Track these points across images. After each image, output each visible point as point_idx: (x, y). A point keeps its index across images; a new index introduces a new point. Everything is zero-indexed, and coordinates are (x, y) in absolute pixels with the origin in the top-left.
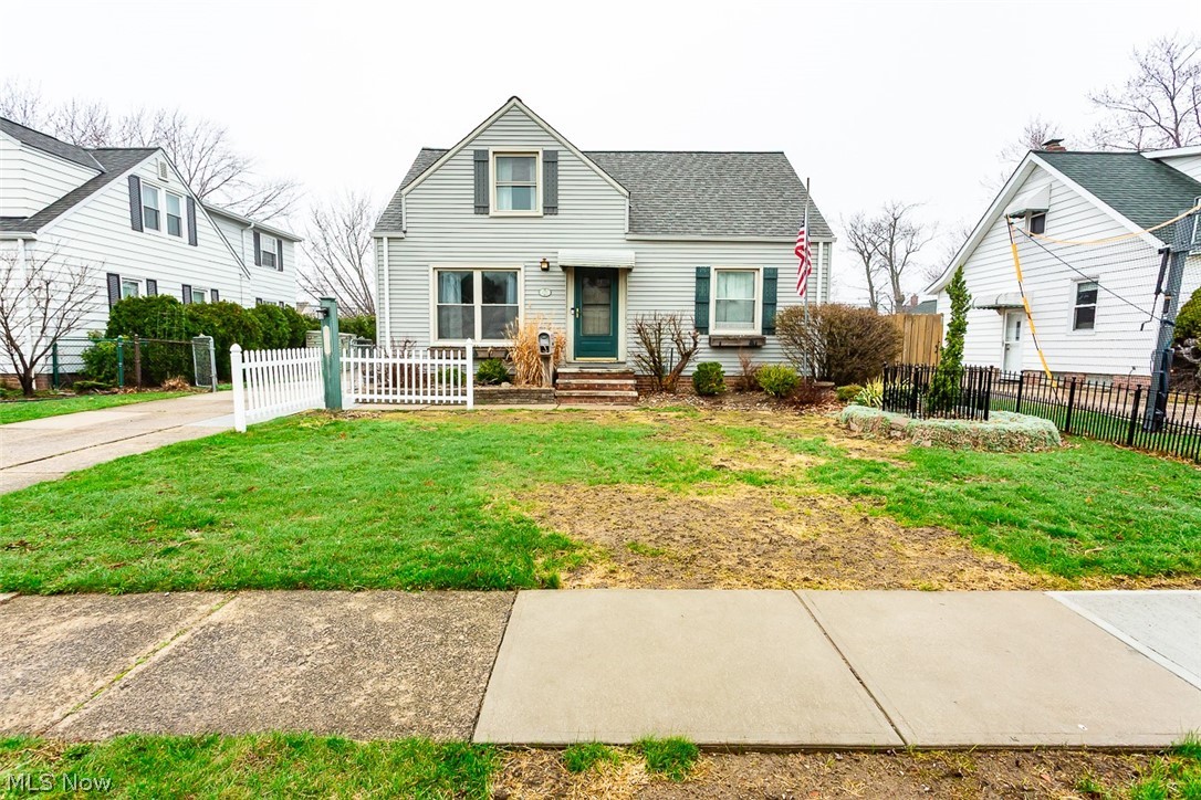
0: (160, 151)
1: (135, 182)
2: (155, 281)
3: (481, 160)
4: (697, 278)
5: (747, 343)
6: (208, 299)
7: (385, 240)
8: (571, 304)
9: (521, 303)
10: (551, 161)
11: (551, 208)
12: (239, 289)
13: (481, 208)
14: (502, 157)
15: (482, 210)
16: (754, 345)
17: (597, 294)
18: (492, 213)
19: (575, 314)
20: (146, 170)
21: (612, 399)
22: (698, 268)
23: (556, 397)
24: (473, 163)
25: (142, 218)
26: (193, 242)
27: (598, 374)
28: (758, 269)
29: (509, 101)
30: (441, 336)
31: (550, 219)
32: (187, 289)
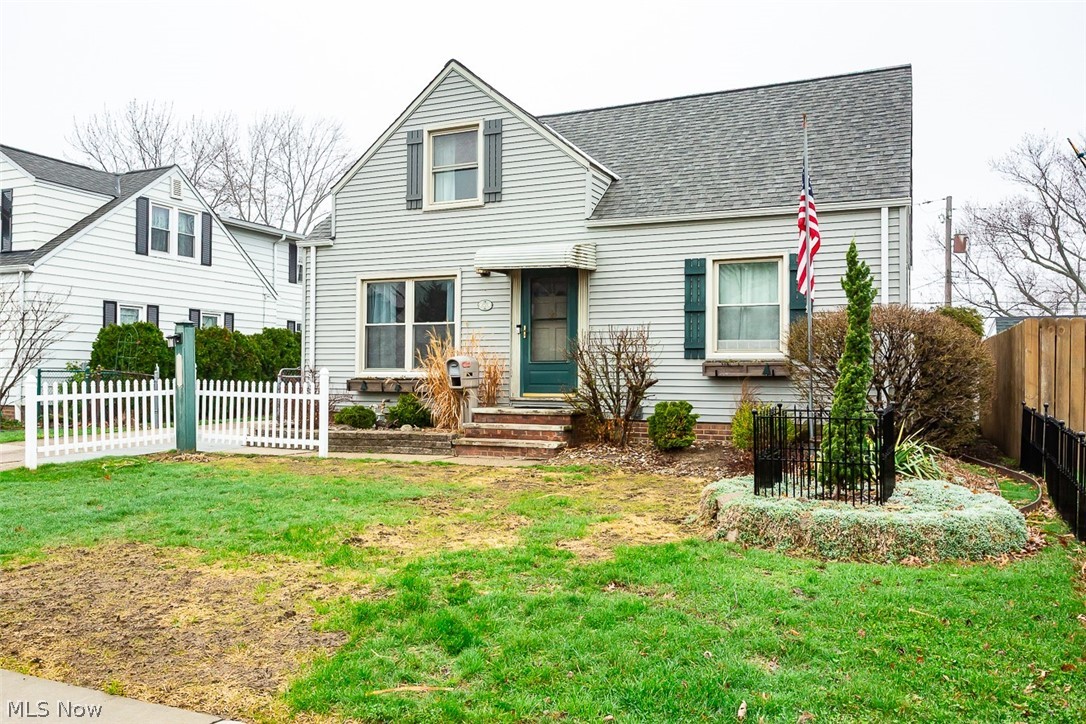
0: (176, 168)
1: (143, 203)
2: (157, 307)
3: (414, 145)
4: (686, 275)
5: (759, 372)
6: (221, 323)
7: (314, 249)
8: (517, 320)
9: (457, 322)
10: (494, 133)
11: (493, 195)
12: (261, 311)
13: (414, 202)
14: (439, 136)
15: (414, 205)
16: (770, 375)
17: (547, 306)
18: (426, 206)
19: (521, 333)
20: (157, 192)
21: (524, 451)
22: (686, 261)
23: (453, 446)
24: (406, 147)
25: (149, 239)
26: (207, 261)
28: (782, 257)
29: (446, 66)
30: (368, 365)
31: (493, 208)
32: (194, 314)
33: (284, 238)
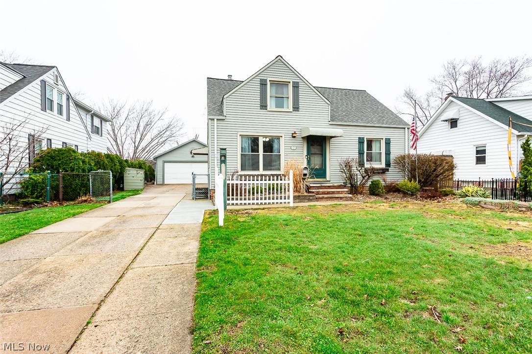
0: (55, 68)
1: (44, 83)
2: (50, 140)
3: (263, 84)
4: (359, 142)
5: (381, 171)
6: (73, 148)
7: (215, 120)
8: (305, 153)
9: (282, 153)
10: (296, 86)
11: (296, 108)
12: (86, 145)
13: (264, 106)
14: (273, 83)
15: (264, 108)
16: (383, 171)
17: (315, 149)
18: (268, 109)
19: (307, 159)
20: (48, 77)
21: (341, 198)
22: (359, 138)
23: (316, 198)
24: (259, 85)
25: (46, 104)
26: (68, 119)
27: (329, 186)
28: (383, 139)
29: (276, 58)
30: (242, 170)
31: (295, 113)
32: (65, 144)
33: (93, 112)
